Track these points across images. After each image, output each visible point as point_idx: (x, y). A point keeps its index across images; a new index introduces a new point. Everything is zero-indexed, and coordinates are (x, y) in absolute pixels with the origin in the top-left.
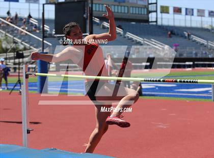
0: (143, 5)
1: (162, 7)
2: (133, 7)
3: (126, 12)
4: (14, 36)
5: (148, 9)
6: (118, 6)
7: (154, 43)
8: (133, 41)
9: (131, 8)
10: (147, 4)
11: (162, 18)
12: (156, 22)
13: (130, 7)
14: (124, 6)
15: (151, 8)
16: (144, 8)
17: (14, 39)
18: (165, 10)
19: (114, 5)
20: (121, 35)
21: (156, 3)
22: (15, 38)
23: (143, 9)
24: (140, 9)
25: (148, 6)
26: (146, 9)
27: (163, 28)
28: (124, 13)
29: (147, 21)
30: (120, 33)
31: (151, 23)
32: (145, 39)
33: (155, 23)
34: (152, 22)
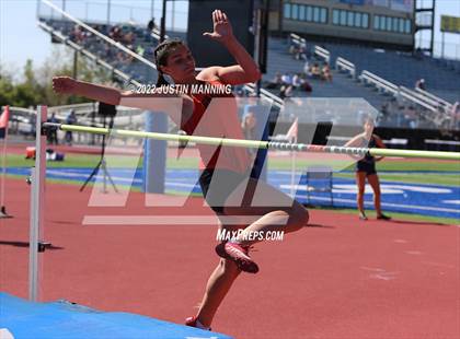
0: (402, 13)
1: (445, 19)
2: (380, 16)
3: (365, 25)
4: (116, 67)
5: (413, 21)
6: (347, 11)
7: (421, 96)
8: (377, 90)
9: (377, 18)
10: (411, 10)
11: (443, 44)
12: (431, 50)
13: (375, 15)
14: (362, 13)
15: (421, 19)
16: (405, 19)
17: (114, 73)
18: (450, 25)
19: (340, 10)
20: (351, 77)
21: (433, 10)
22: (117, 71)
23: (402, 21)
24: (396, 21)
25: (414, 15)
26: (408, 22)
27: (446, 65)
28: (361, 27)
29: (410, 47)
30: (348, 71)
32: (402, 87)
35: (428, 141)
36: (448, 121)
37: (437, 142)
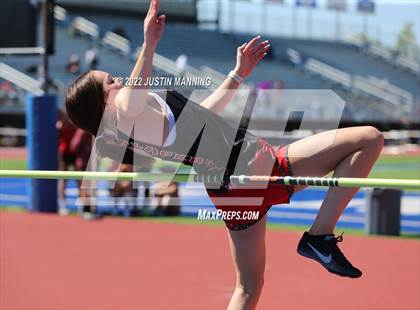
11: (232, 14)
12: (217, 22)
20: (123, 56)
29: (192, 20)
31: (203, 27)
33: (212, 27)
34: (205, 22)
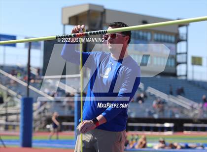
1: (194, 58)
4: (10, 88)
5: (176, 59)
11: (193, 72)
12: (186, 76)
15: (180, 58)
16: (171, 59)
17: (8, 93)
18: (197, 61)
21: (186, 53)
22: (9, 91)
25: (176, 56)
26: (173, 61)
29: (175, 75)
31: (180, 78)
33: (184, 78)
34: (180, 76)
35: (186, 125)
36: (197, 114)
37: (190, 125)
